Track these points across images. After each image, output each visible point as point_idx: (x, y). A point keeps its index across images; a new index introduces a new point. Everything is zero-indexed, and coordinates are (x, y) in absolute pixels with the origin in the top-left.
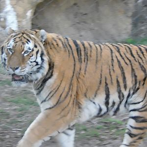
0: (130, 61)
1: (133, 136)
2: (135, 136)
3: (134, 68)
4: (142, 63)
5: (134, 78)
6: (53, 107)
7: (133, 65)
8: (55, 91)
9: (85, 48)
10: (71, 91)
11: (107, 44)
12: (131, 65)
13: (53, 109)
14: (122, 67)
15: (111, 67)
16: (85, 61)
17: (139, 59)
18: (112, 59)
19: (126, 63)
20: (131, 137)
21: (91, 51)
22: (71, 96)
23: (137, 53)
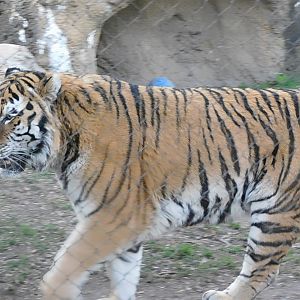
0: (243, 119)
1: (258, 258)
2: (263, 258)
3: (252, 132)
4: (267, 123)
5: (253, 151)
6: (97, 211)
7: (249, 126)
8: (92, 182)
9: (153, 99)
10: (127, 180)
11: (200, 89)
12: (246, 126)
13: (98, 213)
14: (228, 131)
15: (207, 130)
16: (153, 124)
17: (261, 114)
18: (208, 117)
19: (236, 123)
20: (255, 260)
21: (165, 105)
22: (129, 188)
23: (258, 103)
